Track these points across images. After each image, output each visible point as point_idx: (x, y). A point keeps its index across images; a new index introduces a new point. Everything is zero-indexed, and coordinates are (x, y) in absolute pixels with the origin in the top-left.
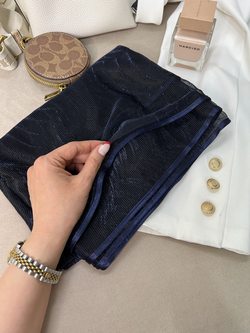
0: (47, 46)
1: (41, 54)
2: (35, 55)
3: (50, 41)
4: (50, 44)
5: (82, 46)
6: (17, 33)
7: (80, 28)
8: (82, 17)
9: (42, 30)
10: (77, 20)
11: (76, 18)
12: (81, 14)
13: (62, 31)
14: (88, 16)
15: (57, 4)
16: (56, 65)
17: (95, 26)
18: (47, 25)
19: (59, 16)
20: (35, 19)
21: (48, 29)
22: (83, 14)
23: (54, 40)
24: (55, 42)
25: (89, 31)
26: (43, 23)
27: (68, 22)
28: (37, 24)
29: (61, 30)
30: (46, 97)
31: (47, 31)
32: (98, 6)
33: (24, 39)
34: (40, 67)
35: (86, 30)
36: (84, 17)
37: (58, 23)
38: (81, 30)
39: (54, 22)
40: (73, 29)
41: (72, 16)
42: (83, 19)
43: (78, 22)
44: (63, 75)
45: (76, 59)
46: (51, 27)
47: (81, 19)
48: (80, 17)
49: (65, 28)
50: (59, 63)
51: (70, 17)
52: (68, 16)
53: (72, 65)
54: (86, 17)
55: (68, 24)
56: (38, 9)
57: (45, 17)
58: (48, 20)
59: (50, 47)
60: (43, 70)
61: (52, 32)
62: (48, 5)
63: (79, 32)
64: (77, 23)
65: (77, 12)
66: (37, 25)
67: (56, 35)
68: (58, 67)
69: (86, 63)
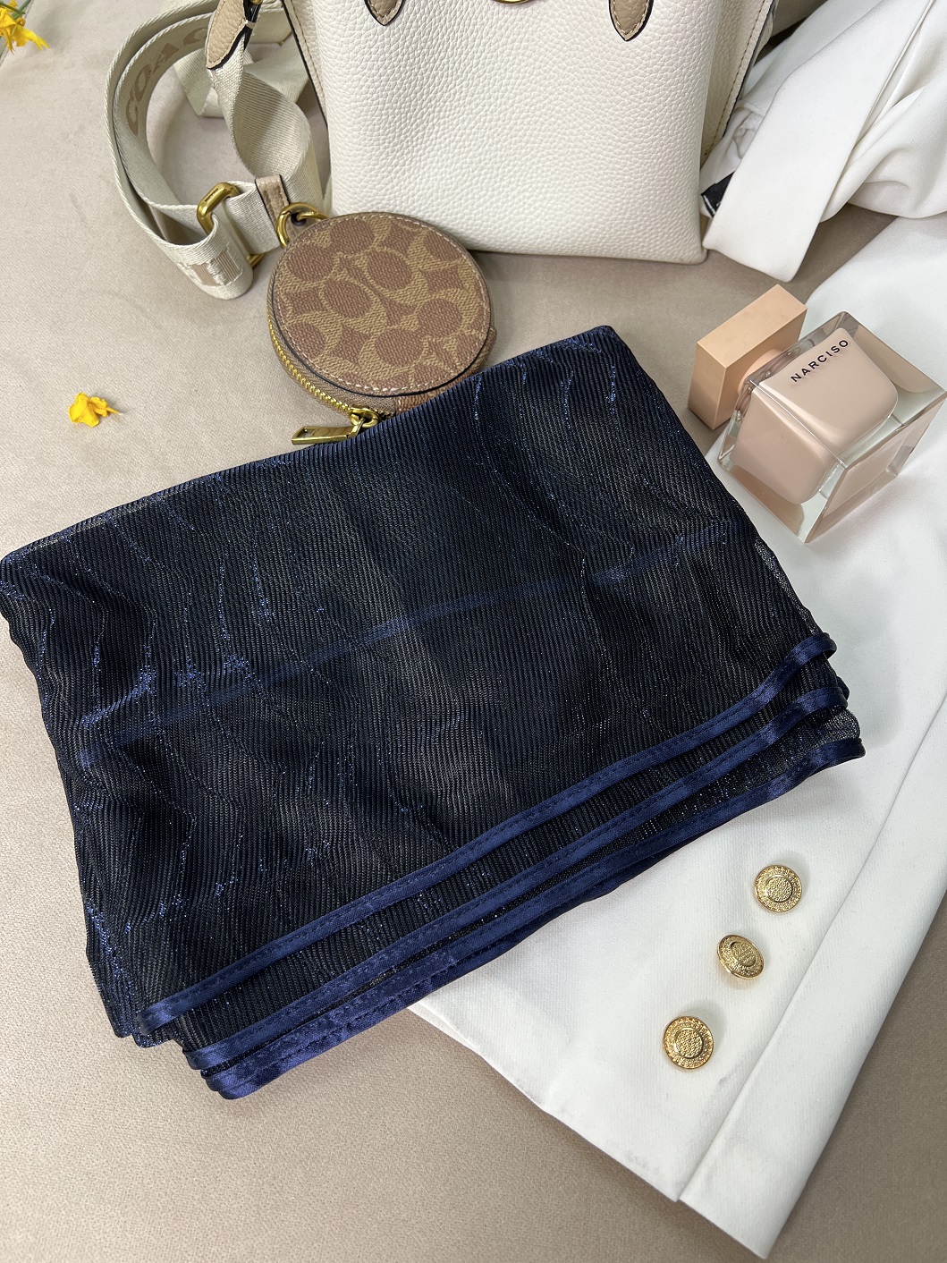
0: (362, 261)
1: (330, 283)
2: (309, 285)
3: (375, 246)
4: (374, 256)
5: (478, 290)
6: (275, 186)
7: (497, 225)
8: (512, 190)
9: (363, 198)
10: (492, 196)
11: (490, 189)
12: (513, 179)
13: (430, 216)
14: (535, 194)
15: (436, 128)
16: (367, 337)
17: (549, 230)
18: (382, 189)
19: (434, 168)
20: (347, 160)
21: (383, 199)
22: (518, 181)
23: (390, 245)
24: (391, 254)
25: (522, 241)
26: (373, 178)
27: (458, 194)
28: (350, 176)
29: (428, 212)
30: (302, 433)
31: (378, 203)
32: (575, 169)
33: (294, 210)
34: (309, 331)
35: (513, 234)
36: (519, 193)
37: (423, 189)
38: (497, 230)
39: (410, 183)
40: (469, 219)
41: (476, 179)
42: (514, 197)
43: (492, 203)
44: (377, 382)
45: (443, 334)
46: (395, 197)
47: (508, 196)
48: (504, 187)
49: (443, 212)
50: (379, 333)
51: (471, 180)
52: (463, 176)
53: (420, 353)
54: (527, 194)
55: (456, 199)
56: (366, 130)
57: (384, 161)
58: (393, 175)
59: (370, 268)
60: (317, 347)
61: (395, 215)
62: (406, 126)
63: (489, 234)
64: (488, 203)
65: (500, 170)
66: (350, 179)
67: (403, 228)
68: (372, 347)
69: (470, 359)
